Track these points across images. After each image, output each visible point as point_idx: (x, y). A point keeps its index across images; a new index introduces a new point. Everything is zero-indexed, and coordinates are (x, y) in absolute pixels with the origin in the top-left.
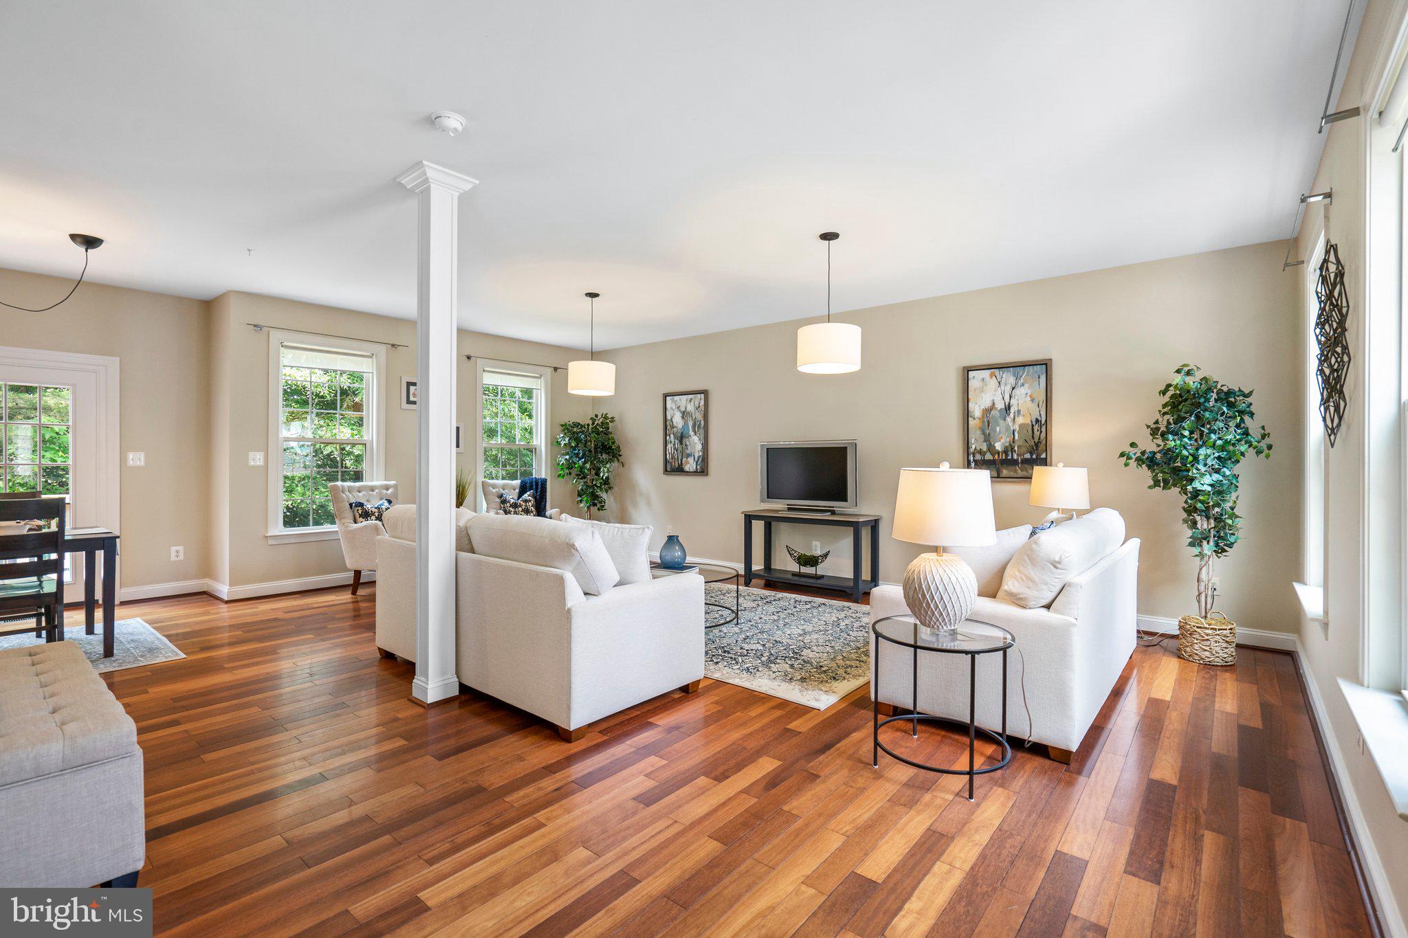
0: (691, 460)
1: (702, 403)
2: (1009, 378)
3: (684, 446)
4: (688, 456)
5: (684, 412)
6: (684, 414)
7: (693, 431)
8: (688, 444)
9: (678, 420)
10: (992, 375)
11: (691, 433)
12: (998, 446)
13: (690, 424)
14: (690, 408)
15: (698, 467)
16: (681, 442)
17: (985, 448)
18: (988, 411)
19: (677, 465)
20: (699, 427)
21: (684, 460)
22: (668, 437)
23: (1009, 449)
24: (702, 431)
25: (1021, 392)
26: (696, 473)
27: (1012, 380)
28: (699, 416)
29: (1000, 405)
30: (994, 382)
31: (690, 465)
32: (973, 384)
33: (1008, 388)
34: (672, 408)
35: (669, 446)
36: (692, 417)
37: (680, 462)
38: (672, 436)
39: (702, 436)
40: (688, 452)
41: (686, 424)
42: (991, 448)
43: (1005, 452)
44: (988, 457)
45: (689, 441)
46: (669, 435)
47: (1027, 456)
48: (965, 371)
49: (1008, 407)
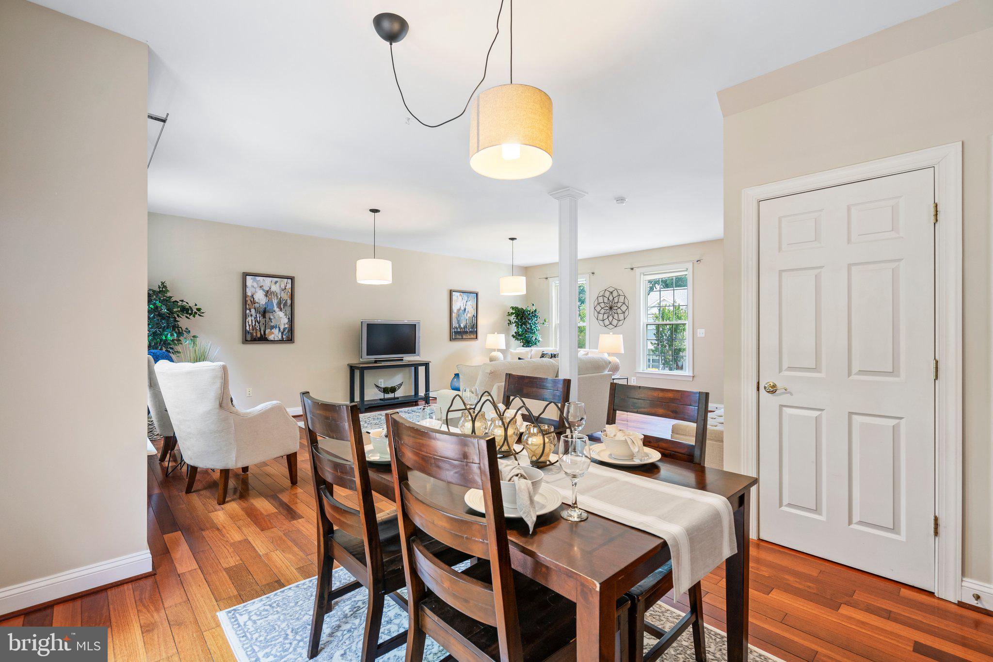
0: (276, 331)
1: (289, 286)
2: (465, 296)
3: (267, 319)
4: (272, 327)
5: (268, 291)
6: (267, 293)
7: (278, 307)
8: (272, 317)
9: (260, 298)
10: (460, 295)
11: (276, 308)
12: (462, 326)
13: (275, 302)
14: (275, 288)
15: (284, 337)
16: (264, 316)
17: (458, 327)
18: (459, 310)
19: (259, 335)
20: (285, 304)
21: (267, 331)
22: (248, 311)
23: (465, 327)
24: (289, 309)
25: (469, 303)
26: (282, 341)
27: (466, 298)
28: (286, 296)
29: (463, 309)
30: (461, 298)
31: (275, 335)
32: (454, 298)
33: (465, 301)
34: (253, 286)
35: (249, 319)
36: (277, 297)
37: (262, 333)
38: (253, 311)
39: (289, 312)
40: (272, 324)
41: (270, 301)
42: (460, 326)
43: (464, 328)
44: (459, 330)
45: (273, 315)
46: (250, 310)
47: (471, 330)
48: (451, 292)
49: (465, 310)
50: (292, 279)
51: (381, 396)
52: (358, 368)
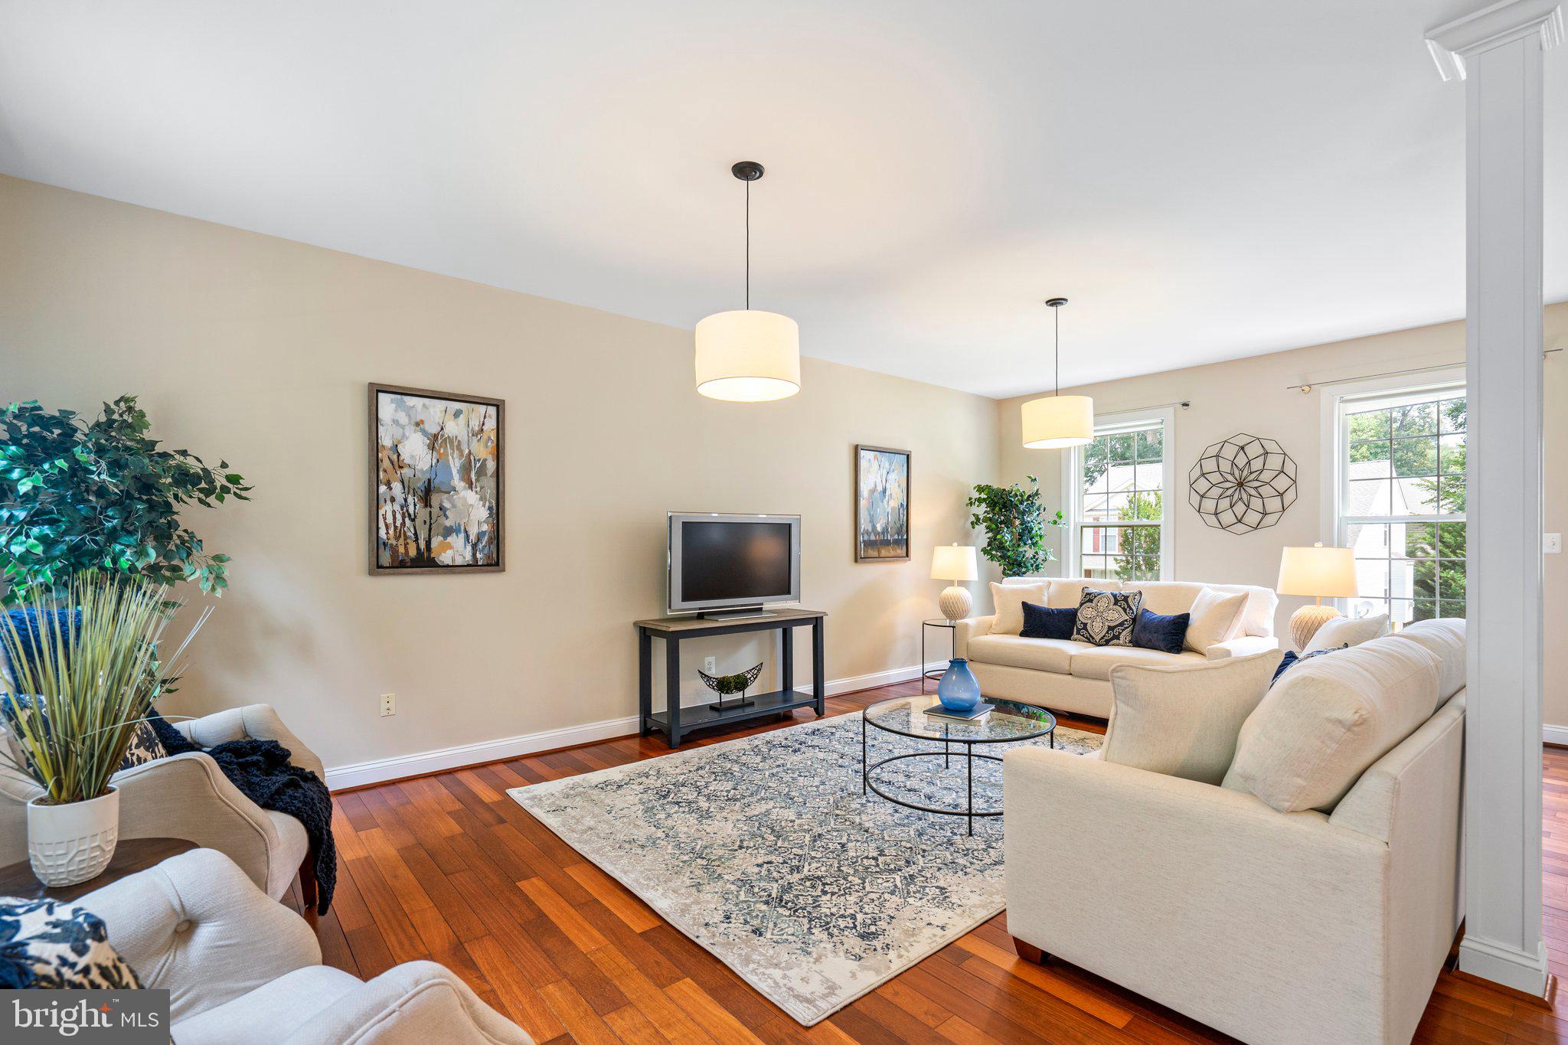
0: (457, 541)
1: (491, 424)
2: (884, 459)
3: (435, 510)
4: (448, 532)
5: (436, 436)
6: (435, 441)
7: (462, 479)
8: (447, 505)
9: (416, 452)
10: (876, 458)
11: (457, 481)
12: (879, 529)
13: (455, 464)
14: (454, 428)
15: (479, 556)
16: (426, 501)
17: (870, 530)
18: (873, 491)
19: (413, 553)
20: (481, 472)
21: (436, 542)
22: (383, 488)
23: (885, 531)
24: (490, 483)
25: (892, 476)
26: (473, 567)
27: (887, 465)
28: (483, 451)
29: (880, 488)
30: (876, 464)
31: (455, 550)
32: (863, 464)
33: (885, 473)
34: (396, 422)
35: (387, 509)
36: (461, 452)
37: (422, 545)
38: (397, 487)
39: (490, 492)
40: (448, 523)
41: (441, 462)
42: (874, 527)
43: (883, 533)
44: (873, 538)
45: (450, 500)
46: (388, 484)
47: (896, 537)
48: (856, 449)
49: (884, 491)
50: (499, 406)
51: (713, 697)
52: (661, 634)
